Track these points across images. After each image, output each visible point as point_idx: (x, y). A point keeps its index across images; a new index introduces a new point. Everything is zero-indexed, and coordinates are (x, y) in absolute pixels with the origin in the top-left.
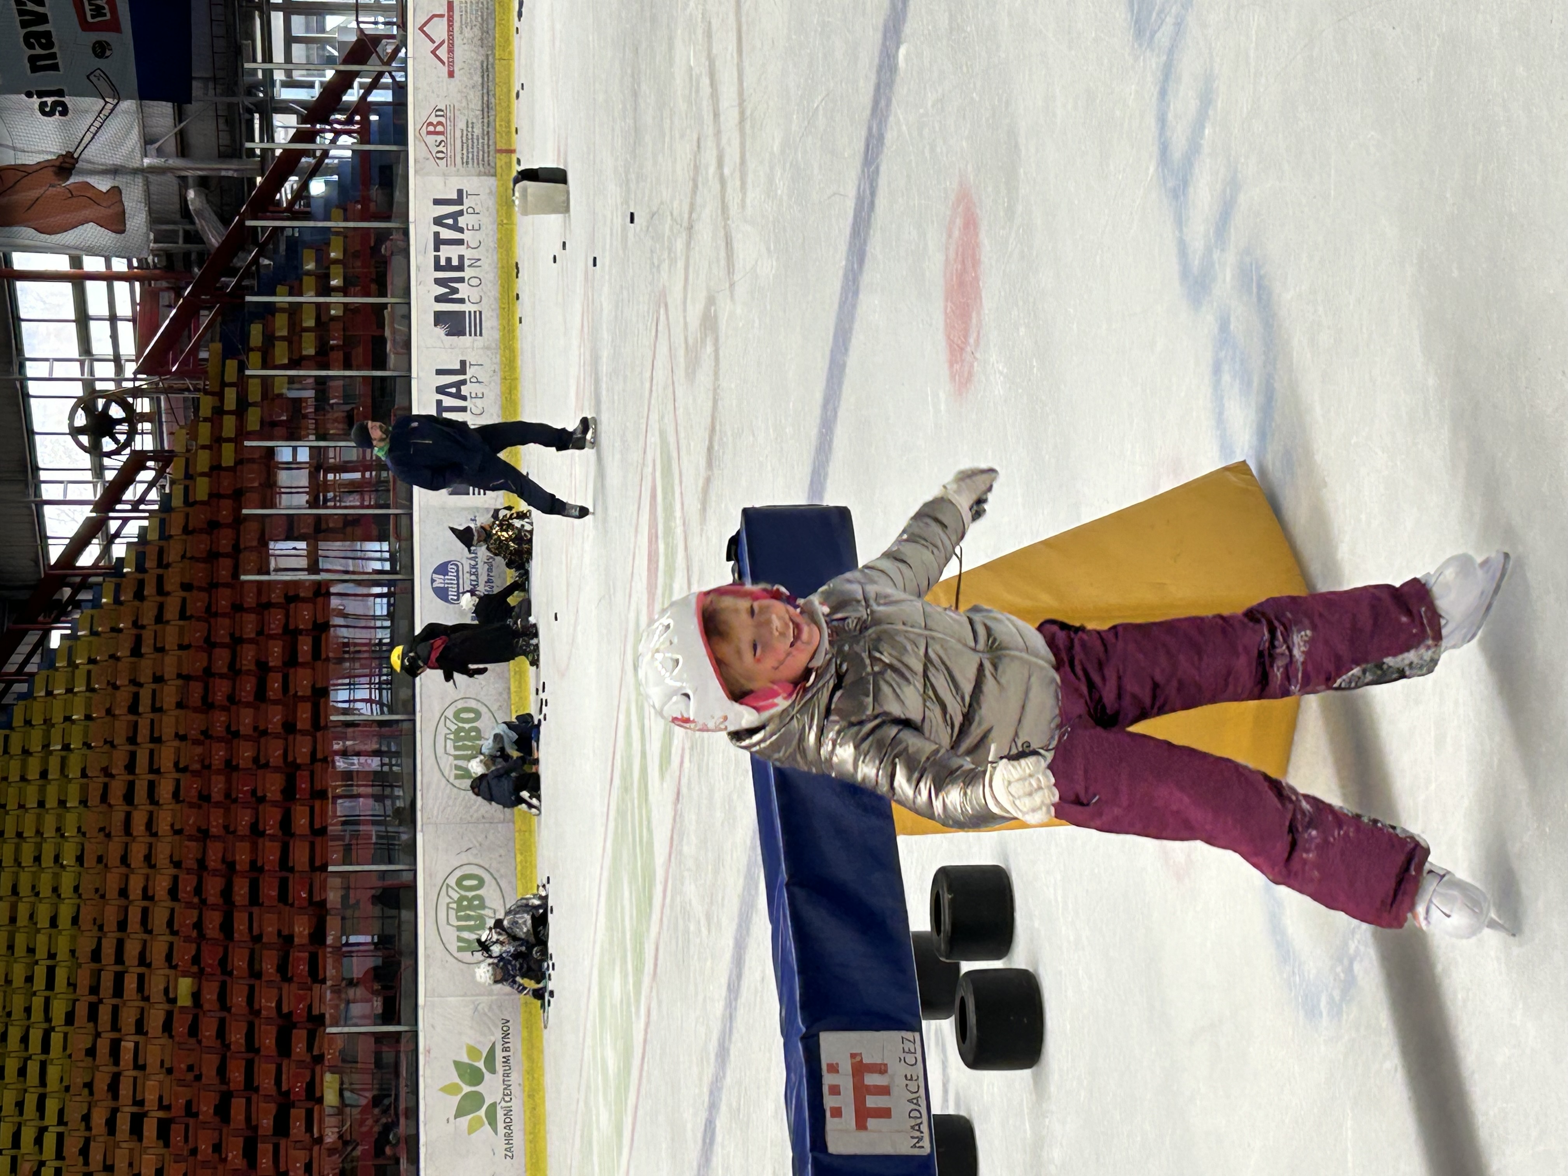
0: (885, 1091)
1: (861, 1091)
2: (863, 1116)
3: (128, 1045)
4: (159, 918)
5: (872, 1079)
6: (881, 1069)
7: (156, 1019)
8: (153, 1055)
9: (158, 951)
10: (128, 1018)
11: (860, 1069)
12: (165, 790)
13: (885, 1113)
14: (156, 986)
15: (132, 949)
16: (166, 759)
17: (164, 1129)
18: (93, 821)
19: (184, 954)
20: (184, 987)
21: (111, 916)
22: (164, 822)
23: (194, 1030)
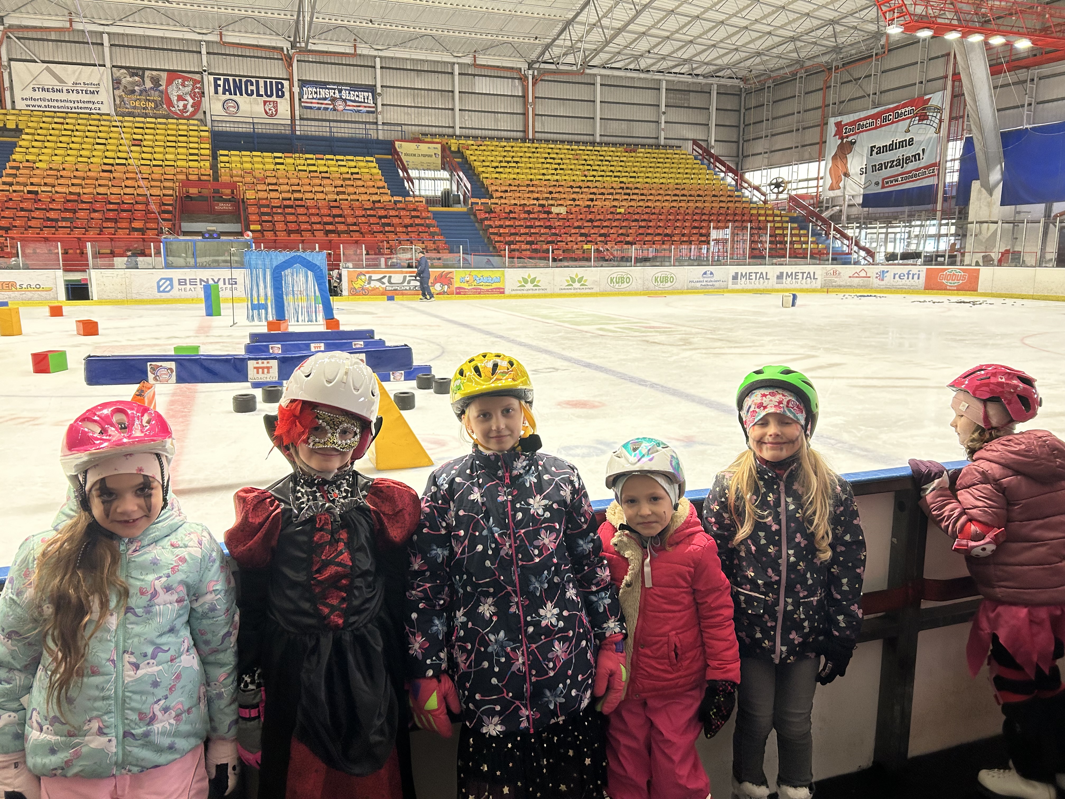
0: (263, 373)
1: (263, 368)
2: (257, 368)
3: (610, 197)
4: (641, 204)
5: (266, 370)
6: (268, 372)
7: (616, 203)
8: (607, 203)
9: (632, 203)
10: (617, 197)
11: (268, 368)
12: (674, 204)
13: (258, 373)
14: (624, 203)
15: (634, 197)
16: (682, 204)
17: (589, 206)
18: (671, 186)
19: (631, 210)
20: (622, 210)
21: (645, 192)
22: (666, 204)
23: (612, 213)
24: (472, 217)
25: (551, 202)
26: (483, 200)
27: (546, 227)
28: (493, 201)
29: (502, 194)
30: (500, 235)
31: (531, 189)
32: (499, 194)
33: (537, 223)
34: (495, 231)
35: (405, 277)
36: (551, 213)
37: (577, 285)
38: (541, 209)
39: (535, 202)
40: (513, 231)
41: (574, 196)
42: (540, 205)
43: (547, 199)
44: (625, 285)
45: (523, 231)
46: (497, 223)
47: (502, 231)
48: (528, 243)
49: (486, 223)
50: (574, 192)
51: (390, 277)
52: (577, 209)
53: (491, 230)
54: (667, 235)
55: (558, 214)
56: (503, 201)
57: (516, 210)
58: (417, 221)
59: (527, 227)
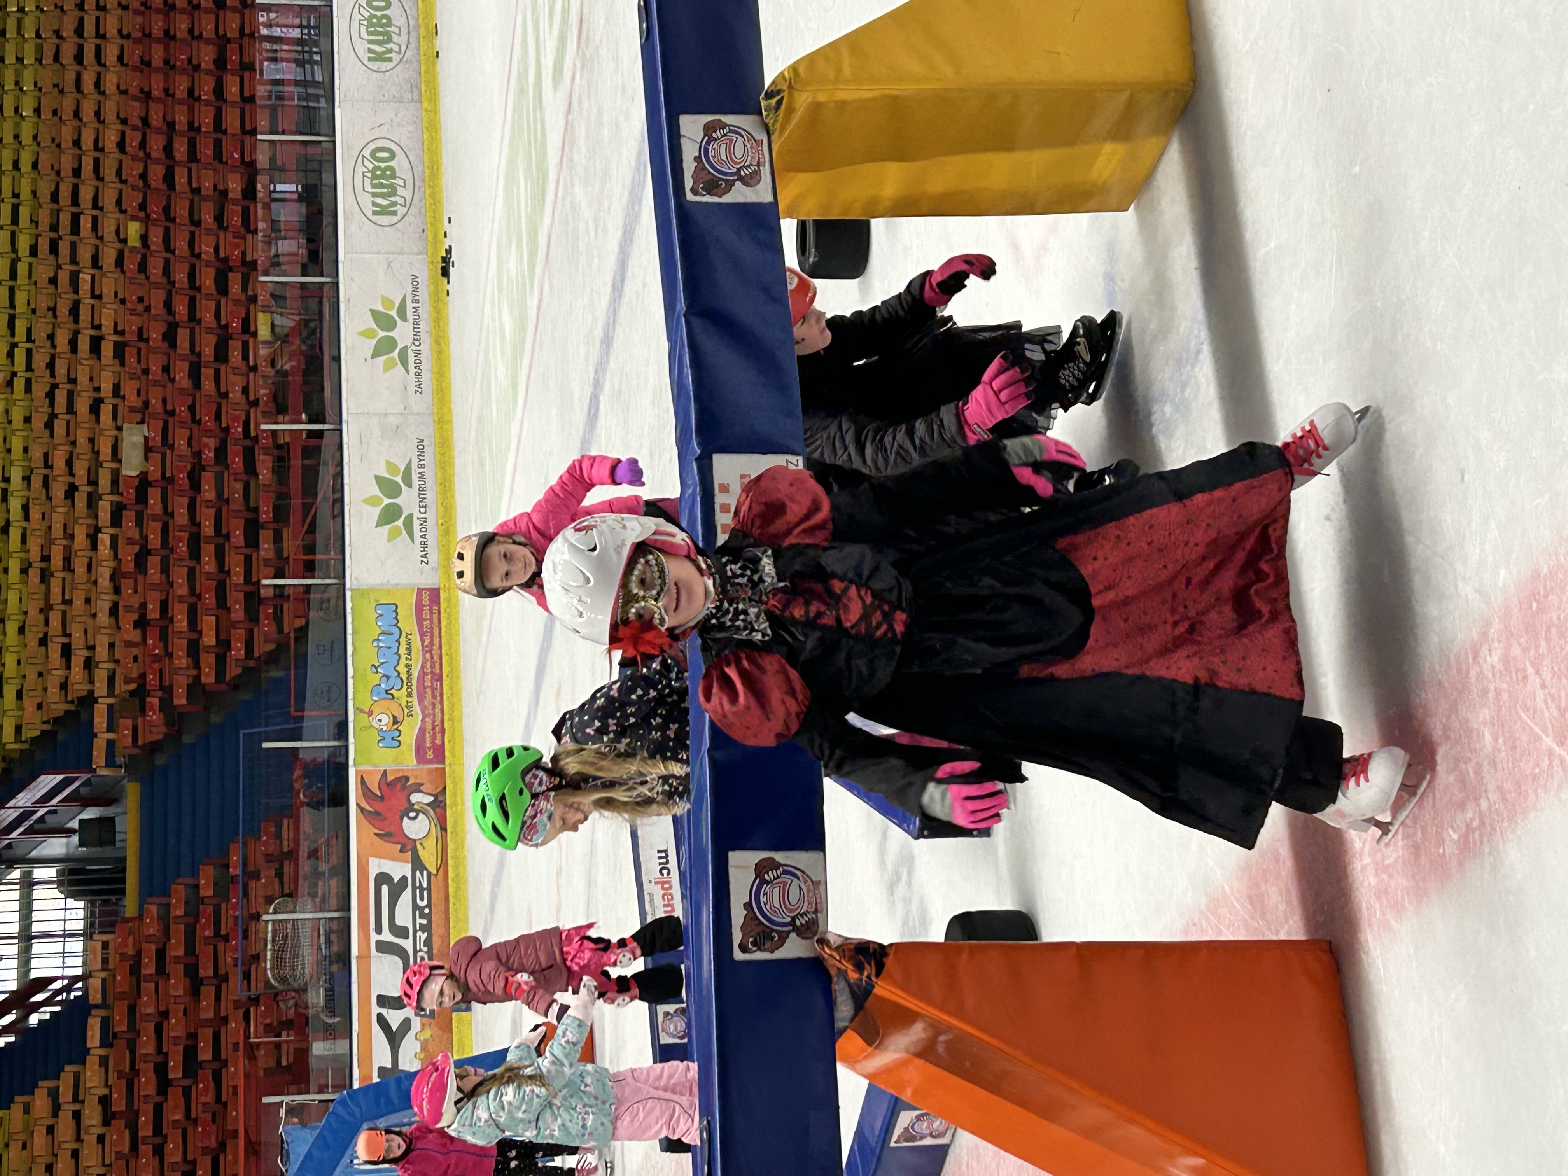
3: (85, 278)
4: (109, 170)
7: (109, 257)
8: (107, 288)
9: (109, 198)
10: (85, 254)
12: (111, 54)
14: (108, 227)
15: (86, 195)
16: (111, 26)
17: (119, 351)
18: (47, 78)
19: (132, 201)
20: (133, 229)
21: (67, 163)
22: (110, 82)
23: (143, 267)
24: (160, 760)
25: (105, 482)
26: (100, 721)
27: (196, 486)
28: (101, 687)
29: (77, 660)
30: (224, 644)
31: (57, 561)
32: (77, 671)
33: (181, 515)
34: (208, 661)
35: (383, 947)
36: (143, 476)
37: (403, 333)
38: (129, 517)
39: (104, 538)
40: (209, 598)
41: (83, 406)
42: (116, 520)
43: (93, 500)
44: (400, 164)
45: (208, 563)
46: (182, 660)
47: (209, 639)
48: (252, 541)
49: (180, 699)
50: (71, 409)
51: (383, 1001)
52: (129, 390)
53: (208, 677)
54: (221, 63)
55: (148, 450)
56: (102, 652)
57: (135, 602)
58: (176, 949)
59: (195, 554)
